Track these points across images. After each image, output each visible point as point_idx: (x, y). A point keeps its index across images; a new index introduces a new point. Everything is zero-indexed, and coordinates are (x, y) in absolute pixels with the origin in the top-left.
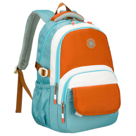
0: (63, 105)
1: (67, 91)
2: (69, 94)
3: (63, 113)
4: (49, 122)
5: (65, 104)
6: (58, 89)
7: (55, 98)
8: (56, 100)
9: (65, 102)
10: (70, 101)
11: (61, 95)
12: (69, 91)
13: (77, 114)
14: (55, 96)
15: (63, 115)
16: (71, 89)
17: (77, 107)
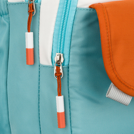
0: (58, 67)
1: (72, 15)
2: (80, 26)
3: (60, 95)
4: (7, 130)
5: (66, 64)
6: (38, 12)
7: (30, 45)
8: (34, 49)
9: (66, 57)
10: (85, 50)
11: (52, 32)
12: (81, 15)
13: (113, 93)
14: (29, 36)
15: (60, 100)
16: (87, 7)
17: (114, 69)
